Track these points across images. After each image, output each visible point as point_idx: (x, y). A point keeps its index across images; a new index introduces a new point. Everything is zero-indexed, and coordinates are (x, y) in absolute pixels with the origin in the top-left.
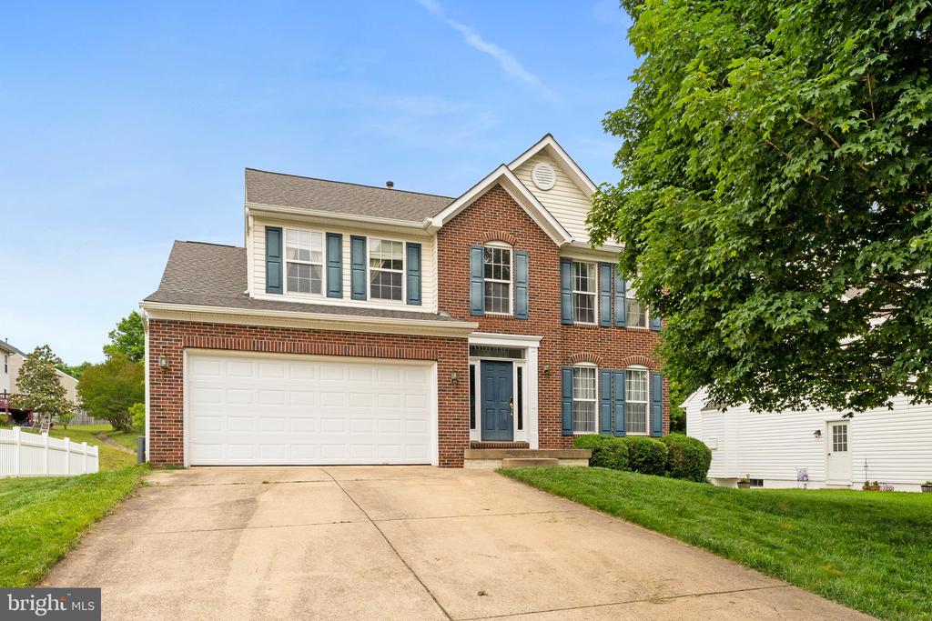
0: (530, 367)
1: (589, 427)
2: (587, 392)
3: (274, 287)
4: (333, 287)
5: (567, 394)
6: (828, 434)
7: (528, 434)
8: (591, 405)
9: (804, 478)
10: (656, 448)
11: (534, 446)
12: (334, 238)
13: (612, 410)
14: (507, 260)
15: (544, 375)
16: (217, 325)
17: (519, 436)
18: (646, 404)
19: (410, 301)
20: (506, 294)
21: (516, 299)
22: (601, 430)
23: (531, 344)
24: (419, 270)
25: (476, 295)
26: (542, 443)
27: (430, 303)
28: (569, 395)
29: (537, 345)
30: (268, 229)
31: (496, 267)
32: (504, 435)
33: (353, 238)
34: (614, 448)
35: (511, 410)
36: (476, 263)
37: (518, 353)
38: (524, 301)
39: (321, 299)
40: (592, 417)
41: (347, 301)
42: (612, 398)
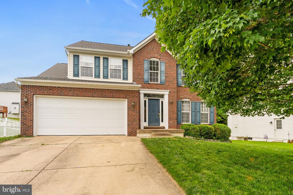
0: (166, 101)
1: (188, 121)
2: (187, 109)
6: (275, 123)
7: (165, 124)
8: (188, 114)
9: (266, 138)
10: (211, 129)
11: (167, 128)
12: (97, 58)
13: (196, 115)
14: (157, 65)
15: (170, 103)
16: (46, 87)
17: (162, 124)
18: (208, 113)
19: (124, 79)
20: (157, 76)
21: (161, 78)
22: (192, 122)
23: (166, 93)
24: (127, 68)
25: (146, 76)
26: (170, 127)
27: (130, 79)
28: (180, 110)
29: (168, 93)
30: (74, 56)
31: (154, 66)
32: (156, 124)
33: (104, 58)
34: (194, 129)
35: (159, 116)
36: (146, 66)
37: (162, 96)
38: (163, 78)
39: (92, 79)
40: (188, 118)
41: (101, 79)
42: (196, 111)
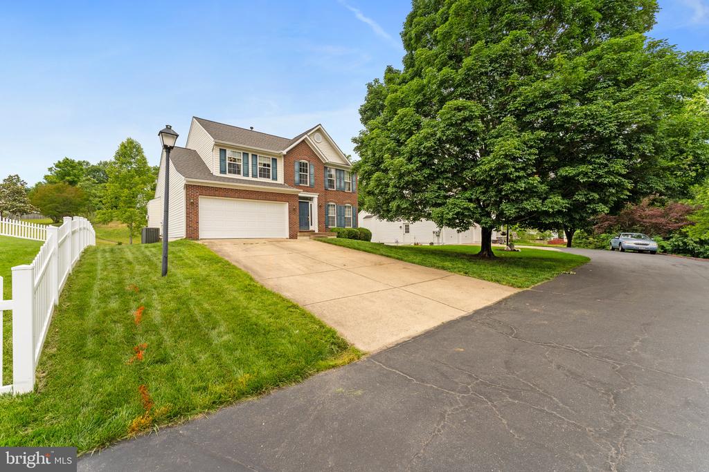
0: (314, 205)
1: (333, 225)
2: (332, 213)
3: (223, 171)
4: (246, 173)
5: (327, 213)
6: (404, 227)
7: (314, 227)
8: (334, 217)
9: (397, 242)
10: (356, 232)
11: (317, 231)
12: (246, 155)
13: (341, 219)
14: (307, 167)
15: (320, 207)
16: (212, 187)
17: (311, 228)
18: (351, 217)
19: (273, 179)
20: (306, 178)
21: (310, 181)
22: (337, 226)
23: (315, 196)
24: (276, 168)
25: (297, 178)
26: (319, 230)
27: (281, 180)
29: (317, 196)
30: (220, 149)
31: (303, 168)
32: (306, 227)
33: (252, 155)
34: (344, 232)
35: (308, 219)
36: (297, 167)
37: (311, 199)
38: (313, 181)
39: (240, 177)
40: (334, 221)
41: (250, 178)
42: (340, 214)
